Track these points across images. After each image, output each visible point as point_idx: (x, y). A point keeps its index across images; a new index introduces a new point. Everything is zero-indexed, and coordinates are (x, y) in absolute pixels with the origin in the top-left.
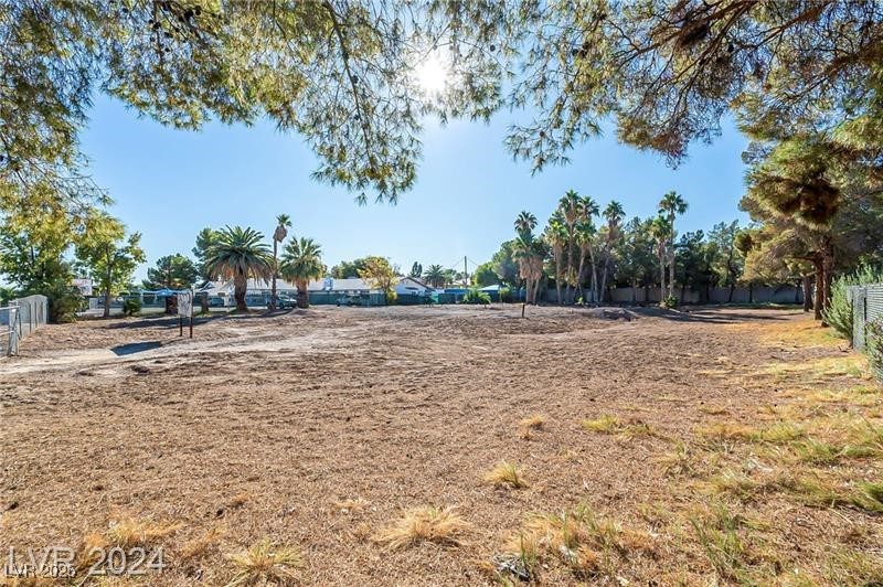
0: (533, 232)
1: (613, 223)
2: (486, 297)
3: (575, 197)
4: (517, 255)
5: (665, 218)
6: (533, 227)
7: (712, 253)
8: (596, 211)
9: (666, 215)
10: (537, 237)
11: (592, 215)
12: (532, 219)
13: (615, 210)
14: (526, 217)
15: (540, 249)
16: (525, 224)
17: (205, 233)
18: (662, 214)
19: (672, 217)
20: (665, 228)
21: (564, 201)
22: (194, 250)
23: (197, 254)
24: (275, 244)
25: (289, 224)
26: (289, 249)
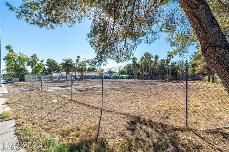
0: (136, 61)
1: (156, 60)
2: (124, 77)
3: (148, 53)
4: (132, 67)
5: (169, 59)
6: (136, 60)
7: (178, 68)
8: (152, 57)
9: (169, 58)
10: (137, 63)
11: (151, 58)
12: (136, 58)
13: (157, 57)
14: (135, 58)
15: (138, 66)
16: (134, 60)
17: (49, 60)
18: (168, 58)
19: (170, 59)
20: (168, 61)
21: (145, 54)
22: (46, 64)
23: (46, 65)
24: (76, 63)
25: (80, 58)
26: (79, 64)
